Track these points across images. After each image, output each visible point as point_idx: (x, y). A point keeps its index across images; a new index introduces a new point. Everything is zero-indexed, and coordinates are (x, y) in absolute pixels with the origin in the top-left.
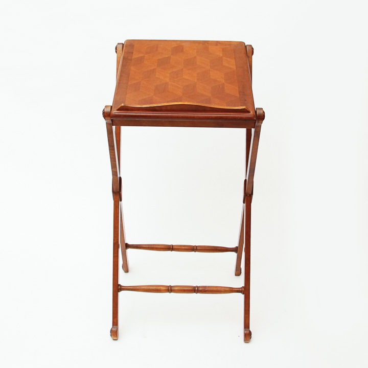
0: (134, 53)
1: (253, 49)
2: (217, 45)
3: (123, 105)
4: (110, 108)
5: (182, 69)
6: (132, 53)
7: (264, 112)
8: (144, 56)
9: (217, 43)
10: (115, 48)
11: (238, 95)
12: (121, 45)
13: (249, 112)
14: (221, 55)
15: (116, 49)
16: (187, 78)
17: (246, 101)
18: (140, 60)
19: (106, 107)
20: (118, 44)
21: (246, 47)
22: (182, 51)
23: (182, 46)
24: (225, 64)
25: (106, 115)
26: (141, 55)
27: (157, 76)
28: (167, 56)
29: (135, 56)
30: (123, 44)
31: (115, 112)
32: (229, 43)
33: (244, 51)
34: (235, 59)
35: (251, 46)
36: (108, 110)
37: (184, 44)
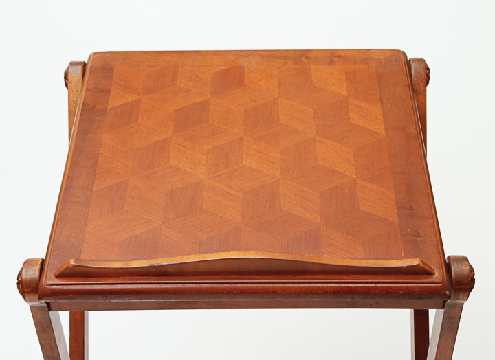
0: (111, 94)
1: (428, 69)
2: (331, 62)
3: (72, 262)
4: (38, 268)
5: (241, 139)
6: (109, 92)
7: (472, 270)
8: (138, 102)
9: (333, 56)
10: (63, 76)
11: (394, 218)
12: (80, 68)
13: (430, 274)
14: (345, 93)
15: (66, 78)
16: (254, 165)
17: (418, 235)
18: (129, 114)
19: (28, 263)
20: (71, 64)
21: (408, 63)
22: (241, 83)
23: (242, 68)
24: (355, 119)
25: (27, 288)
26: (131, 98)
27: (172, 162)
28: (200, 100)
29: (117, 100)
30: (84, 65)
31: (51, 281)
32: (364, 56)
33: (404, 78)
34: (382, 103)
35: (422, 61)
36: (33, 273)
37: (244, 62)
